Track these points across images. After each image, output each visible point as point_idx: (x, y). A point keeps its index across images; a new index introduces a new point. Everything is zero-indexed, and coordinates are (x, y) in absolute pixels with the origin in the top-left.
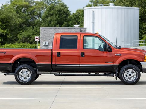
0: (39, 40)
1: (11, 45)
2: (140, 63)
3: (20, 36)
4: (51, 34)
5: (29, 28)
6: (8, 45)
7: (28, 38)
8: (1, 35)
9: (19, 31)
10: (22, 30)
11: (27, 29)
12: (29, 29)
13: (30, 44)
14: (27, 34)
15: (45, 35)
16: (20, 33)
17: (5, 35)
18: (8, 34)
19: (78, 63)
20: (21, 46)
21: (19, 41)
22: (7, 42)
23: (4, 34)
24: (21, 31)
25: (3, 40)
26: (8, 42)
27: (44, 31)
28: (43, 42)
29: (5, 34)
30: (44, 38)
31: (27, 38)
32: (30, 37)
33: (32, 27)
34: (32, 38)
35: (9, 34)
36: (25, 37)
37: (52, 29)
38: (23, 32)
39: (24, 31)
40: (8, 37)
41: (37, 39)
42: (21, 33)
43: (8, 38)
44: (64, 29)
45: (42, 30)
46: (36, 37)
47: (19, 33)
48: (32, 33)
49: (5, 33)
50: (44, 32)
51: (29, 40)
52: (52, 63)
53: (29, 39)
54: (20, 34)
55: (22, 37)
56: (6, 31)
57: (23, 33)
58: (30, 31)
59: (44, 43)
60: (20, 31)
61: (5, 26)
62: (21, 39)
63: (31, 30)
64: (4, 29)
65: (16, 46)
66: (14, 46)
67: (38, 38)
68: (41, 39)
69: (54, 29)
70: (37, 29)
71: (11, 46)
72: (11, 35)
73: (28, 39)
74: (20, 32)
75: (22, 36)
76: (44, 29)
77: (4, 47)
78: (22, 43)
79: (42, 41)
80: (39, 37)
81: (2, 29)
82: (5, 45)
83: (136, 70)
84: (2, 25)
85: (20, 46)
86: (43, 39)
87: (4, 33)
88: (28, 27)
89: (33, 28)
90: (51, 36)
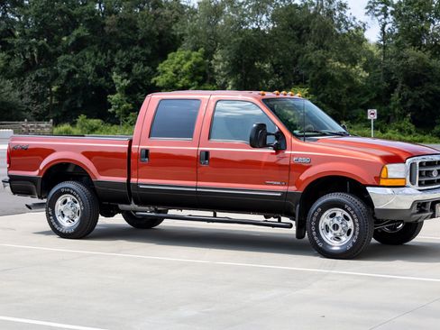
2: (367, 188)
19: (193, 183)
52: (129, 180)
83: (352, 212)
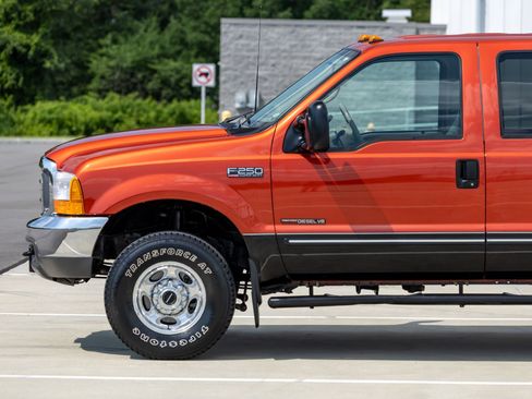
0: (212, 83)
1: (63, 103)
3: (98, 65)
4: (274, 55)
5: (142, 27)
6: (50, 105)
7: (140, 70)
8: (17, 59)
9: (96, 39)
10: (110, 36)
11: (132, 31)
12: (141, 31)
13: (154, 102)
14: (134, 53)
15: (243, 57)
16: (100, 46)
17: (34, 59)
18: (46, 55)
20: (115, 112)
21: (94, 84)
22: (43, 90)
23: (27, 53)
24: (107, 40)
25: (21, 79)
26: (47, 91)
27: (241, 37)
28: (233, 94)
29: (31, 53)
30: (237, 73)
31: (132, 75)
32: (148, 69)
33: (154, 19)
34: (154, 71)
35: (52, 50)
36: (122, 69)
37: (277, 30)
38: (115, 41)
39: (121, 39)
40: (48, 64)
41: (203, 79)
42: (104, 50)
43: (45, 70)
44: (337, 31)
45: (231, 35)
46: (196, 67)
47: (92, 50)
48: (157, 50)
49: (33, 48)
50: (242, 41)
51: (142, 82)
53: (144, 77)
54: (102, 55)
55: (109, 67)
56: (35, 38)
57: (113, 50)
58: (148, 40)
59: (240, 97)
60: (103, 37)
61: (36, 12)
62: (103, 77)
63: (152, 35)
64: (29, 28)
65: (88, 108)
66: (79, 112)
67: (206, 75)
68: (222, 78)
69: (290, 29)
70: (187, 30)
71: (64, 108)
72: (59, 56)
73: (140, 76)
74: (102, 41)
75: (112, 63)
76: (240, 30)
77: (30, 115)
78: (117, 96)
79: (228, 85)
80: (212, 67)
81: (17, 28)
82: (39, 104)
84: (20, 8)
85: (108, 110)
86: (236, 77)
87: (28, 47)
88: (136, 22)
89: (164, 24)
90: (273, 61)
